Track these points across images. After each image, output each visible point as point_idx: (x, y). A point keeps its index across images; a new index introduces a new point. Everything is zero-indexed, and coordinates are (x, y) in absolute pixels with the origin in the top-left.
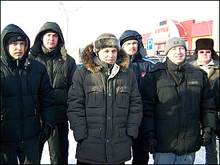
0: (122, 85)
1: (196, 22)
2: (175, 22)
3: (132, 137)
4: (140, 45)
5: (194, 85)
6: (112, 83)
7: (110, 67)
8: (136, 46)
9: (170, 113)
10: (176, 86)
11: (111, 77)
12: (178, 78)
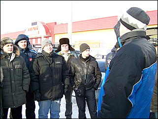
0: (18, 64)
1: (57, 24)
2: (43, 23)
3: (26, 91)
4: (28, 43)
5: (59, 64)
6: (12, 64)
7: (10, 55)
8: (26, 43)
9: (45, 79)
10: (50, 65)
11: (11, 60)
12: (50, 61)
